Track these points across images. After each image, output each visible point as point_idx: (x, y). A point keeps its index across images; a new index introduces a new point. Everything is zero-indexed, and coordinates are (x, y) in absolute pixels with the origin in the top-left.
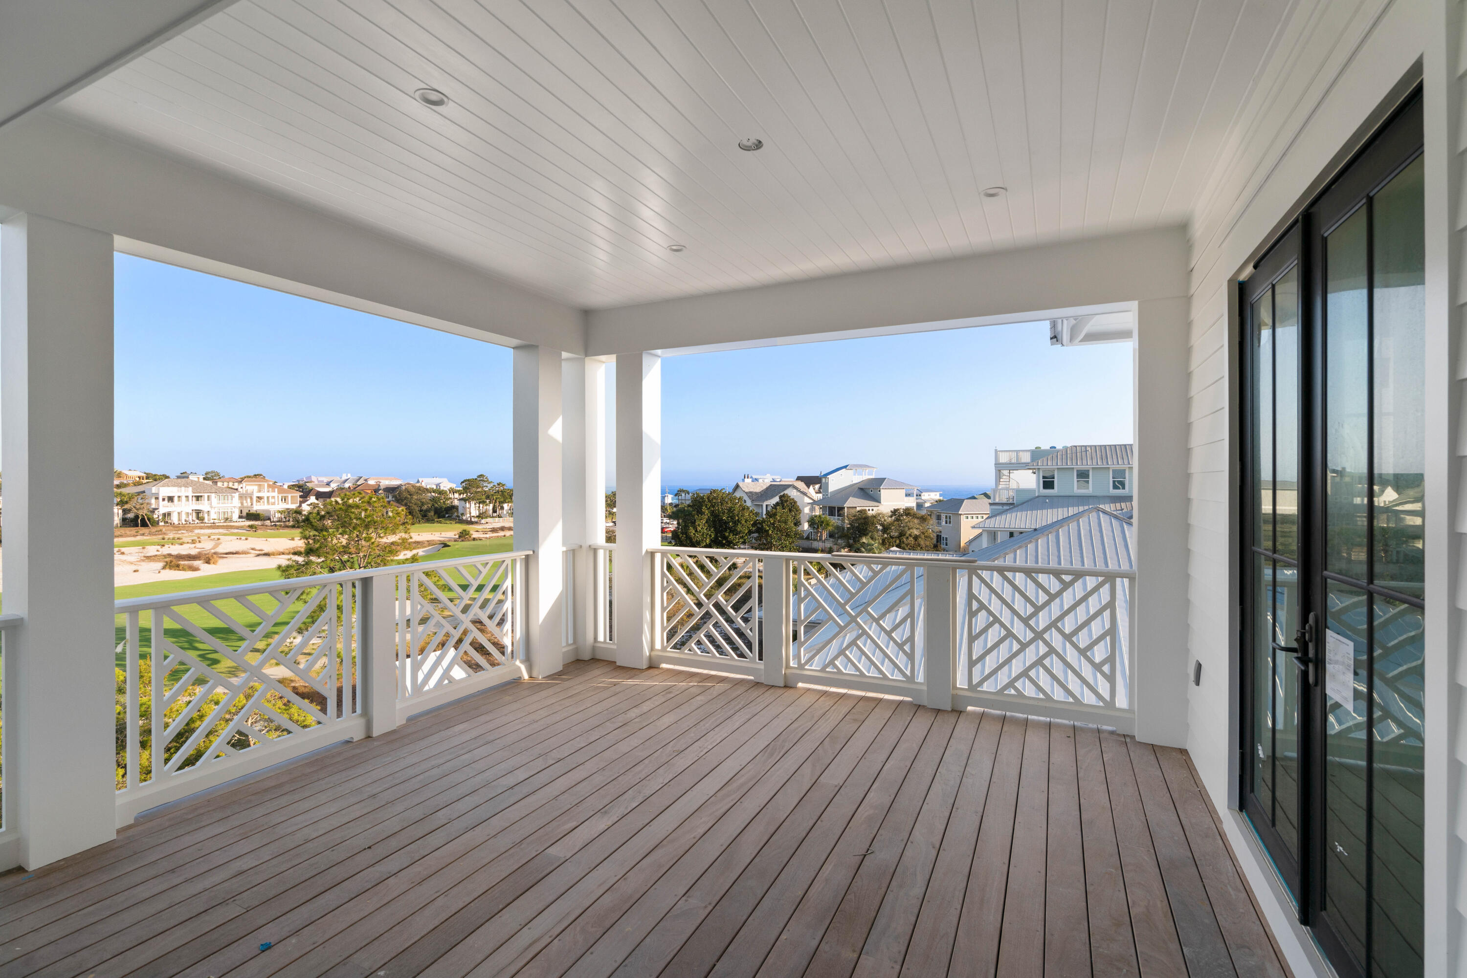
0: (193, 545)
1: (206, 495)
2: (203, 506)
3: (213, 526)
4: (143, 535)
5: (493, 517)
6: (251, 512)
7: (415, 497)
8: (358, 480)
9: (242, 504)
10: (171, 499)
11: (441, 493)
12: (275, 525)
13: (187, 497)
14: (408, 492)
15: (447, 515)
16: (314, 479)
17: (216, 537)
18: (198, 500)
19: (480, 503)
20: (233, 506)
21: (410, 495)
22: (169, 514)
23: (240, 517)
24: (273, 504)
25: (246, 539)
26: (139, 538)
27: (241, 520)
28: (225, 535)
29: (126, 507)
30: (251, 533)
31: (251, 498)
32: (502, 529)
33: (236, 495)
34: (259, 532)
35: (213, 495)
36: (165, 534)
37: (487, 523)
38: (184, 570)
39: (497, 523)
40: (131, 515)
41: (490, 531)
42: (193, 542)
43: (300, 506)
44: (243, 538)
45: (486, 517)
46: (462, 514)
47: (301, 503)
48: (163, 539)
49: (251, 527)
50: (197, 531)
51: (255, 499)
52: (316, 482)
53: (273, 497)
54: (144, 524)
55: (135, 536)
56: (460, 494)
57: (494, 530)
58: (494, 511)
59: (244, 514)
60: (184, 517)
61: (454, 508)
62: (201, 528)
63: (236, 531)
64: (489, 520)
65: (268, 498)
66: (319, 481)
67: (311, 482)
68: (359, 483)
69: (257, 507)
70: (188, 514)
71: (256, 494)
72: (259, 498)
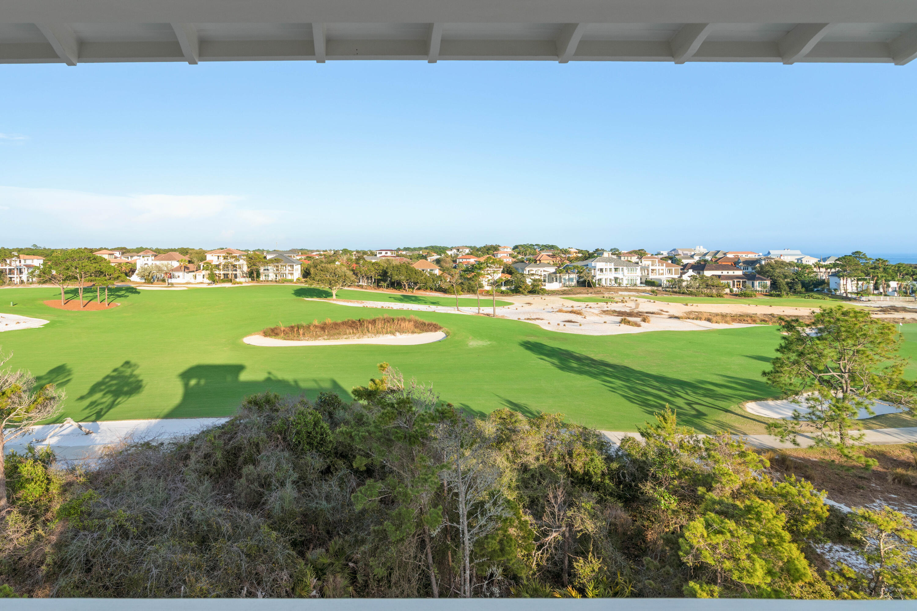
0: (624, 304)
1: (621, 267)
2: (619, 275)
3: (627, 290)
4: (591, 293)
5: (873, 294)
6: (648, 280)
7: (778, 271)
8: (716, 254)
9: (642, 274)
10: (601, 270)
11: (805, 267)
12: (666, 291)
13: (610, 269)
14: (771, 266)
15: (815, 289)
16: (680, 252)
17: (635, 299)
18: (616, 271)
19: (858, 280)
20: (637, 275)
21: (773, 269)
22: (601, 279)
23: (641, 283)
24: (662, 274)
25: (654, 302)
26: (590, 295)
27: (643, 285)
28: (639, 297)
29: (582, 275)
30: (653, 296)
31: (648, 271)
32: (895, 309)
33: (639, 268)
34: (659, 296)
35: (625, 268)
36: (602, 293)
37: (869, 301)
38: (632, 325)
39: (886, 302)
40: (582, 280)
41: (880, 311)
42: (622, 301)
43: (681, 276)
44: (652, 301)
45: (869, 294)
46: (835, 290)
47: (682, 274)
48: (604, 297)
49: (653, 292)
50: (620, 293)
51: (650, 271)
52: (682, 255)
53: (663, 270)
54: (589, 285)
55: (587, 294)
56: (826, 269)
57: (884, 310)
58: (876, 288)
59: (644, 281)
60: (608, 282)
61: (822, 282)
62: (622, 290)
63: (643, 294)
64: (871, 297)
65: (659, 270)
66: (684, 254)
67: (679, 255)
68: (718, 256)
69: (652, 277)
70: (610, 279)
71: (651, 267)
72: (653, 270)
